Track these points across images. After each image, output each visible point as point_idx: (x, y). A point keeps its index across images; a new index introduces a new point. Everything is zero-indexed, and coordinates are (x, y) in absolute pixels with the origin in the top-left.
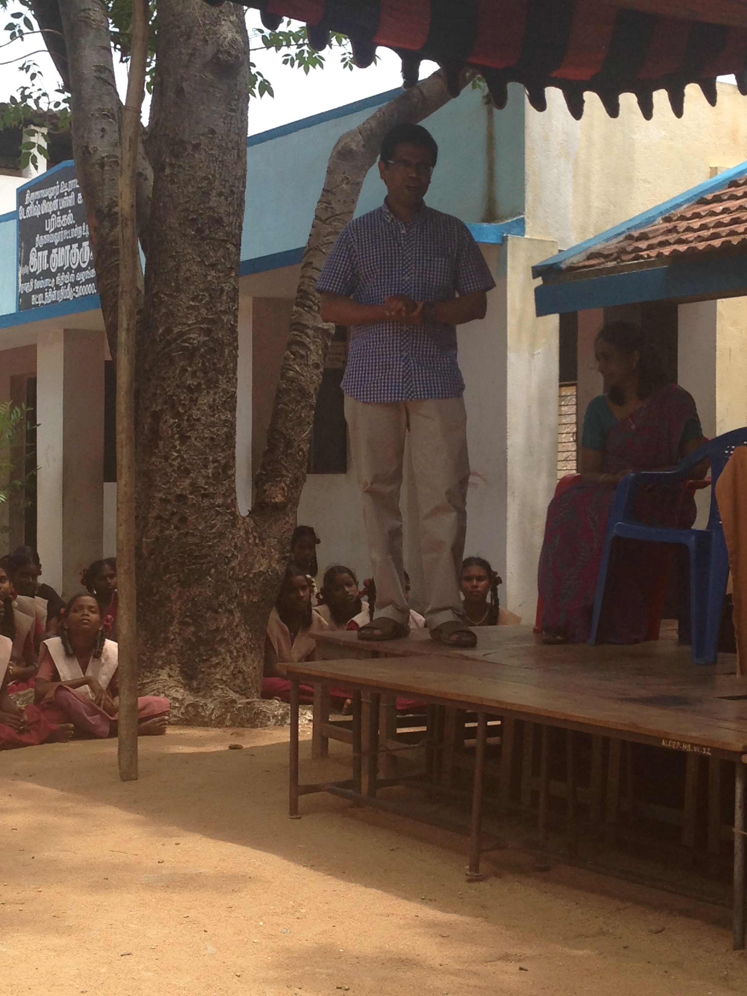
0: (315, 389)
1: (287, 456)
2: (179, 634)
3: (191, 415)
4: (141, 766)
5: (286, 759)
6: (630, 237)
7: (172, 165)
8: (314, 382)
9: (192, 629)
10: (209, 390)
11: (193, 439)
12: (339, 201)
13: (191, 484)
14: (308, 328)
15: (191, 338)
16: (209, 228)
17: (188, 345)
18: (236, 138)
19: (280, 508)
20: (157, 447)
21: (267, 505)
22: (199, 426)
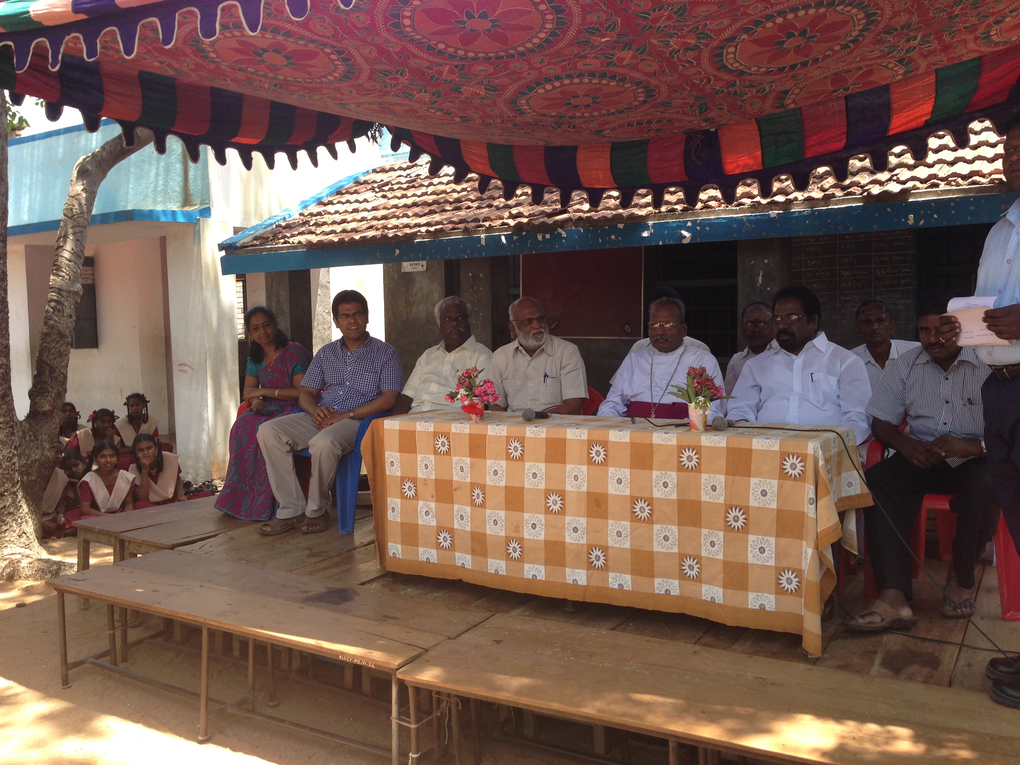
1: (51, 378)
6: (279, 227)
8: (69, 327)
14: (63, 291)
19: (48, 414)
21: (39, 413)
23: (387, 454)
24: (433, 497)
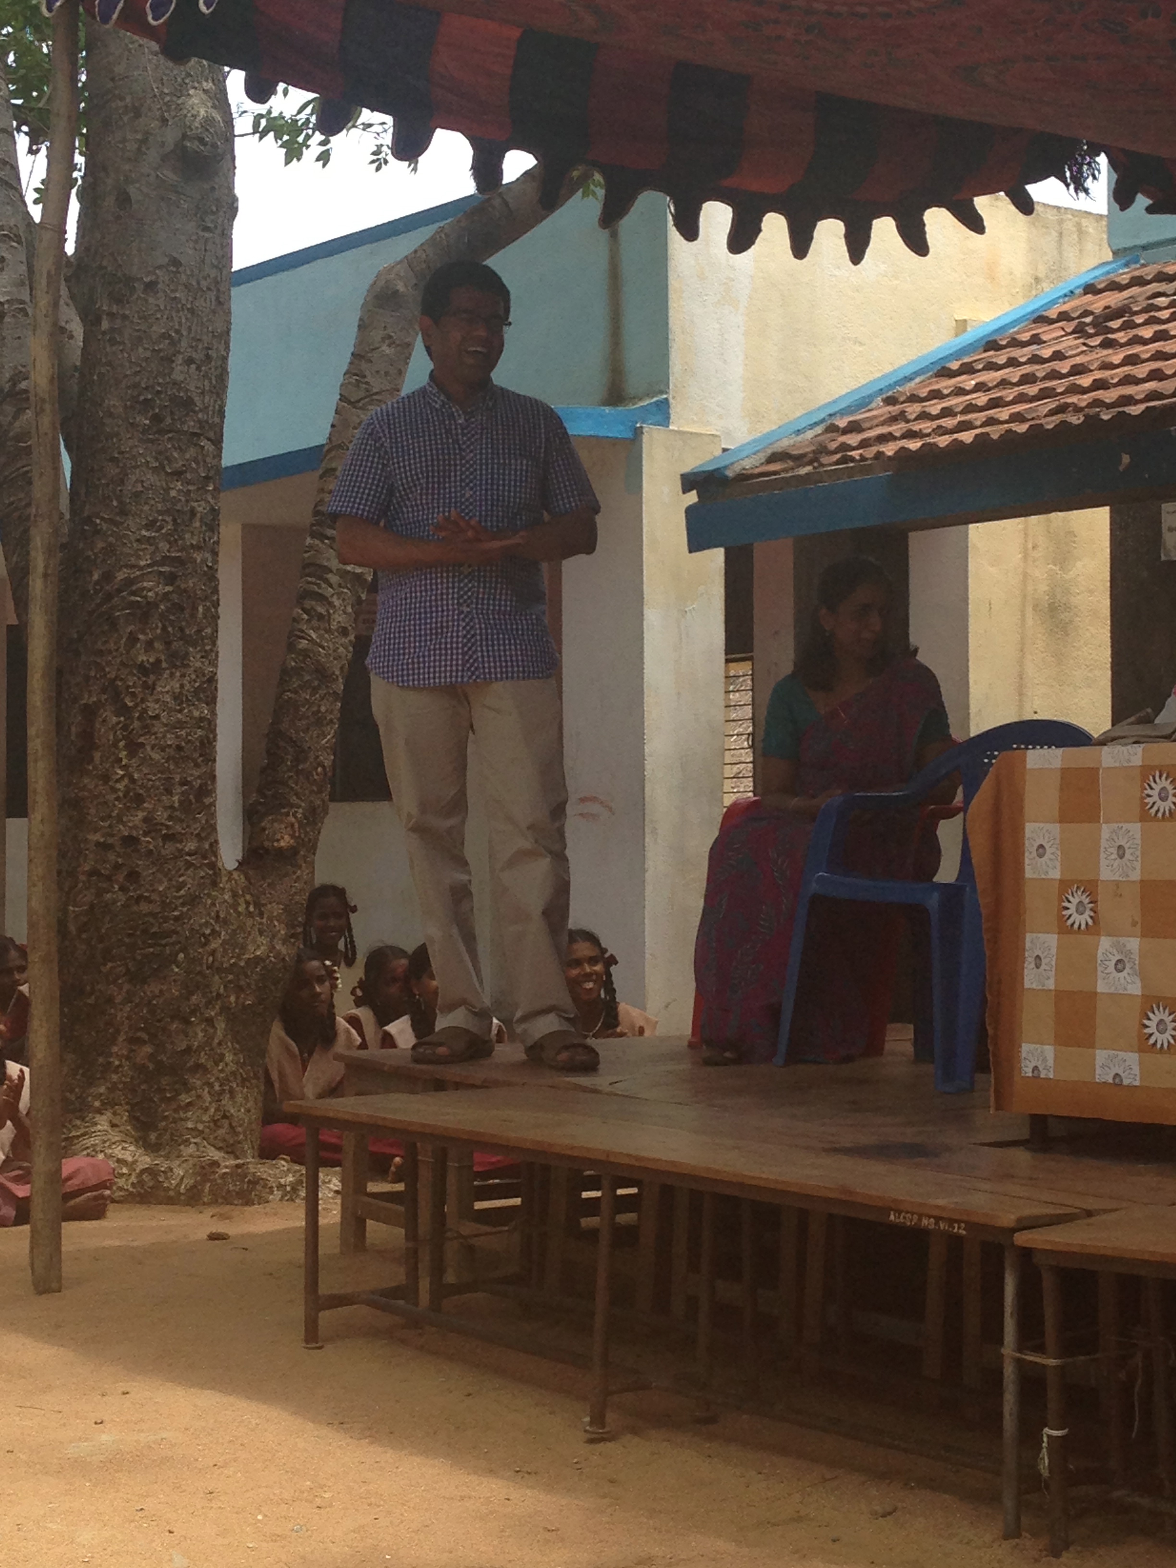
0: (342, 668)
1: (298, 772)
2: (128, 1058)
3: (145, 711)
4: (67, 1268)
5: (299, 1255)
6: (832, 429)
7: (111, 315)
8: (340, 657)
9: (148, 1049)
10: (174, 670)
11: (148, 748)
12: (378, 372)
13: (145, 820)
14: (331, 571)
15: (144, 588)
16: (172, 413)
17: (139, 599)
18: (213, 273)
19: (288, 857)
20: (91, 760)
21: (267, 851)
22: (158, 728)
23: (1030, 828)
24: (1134, 924)
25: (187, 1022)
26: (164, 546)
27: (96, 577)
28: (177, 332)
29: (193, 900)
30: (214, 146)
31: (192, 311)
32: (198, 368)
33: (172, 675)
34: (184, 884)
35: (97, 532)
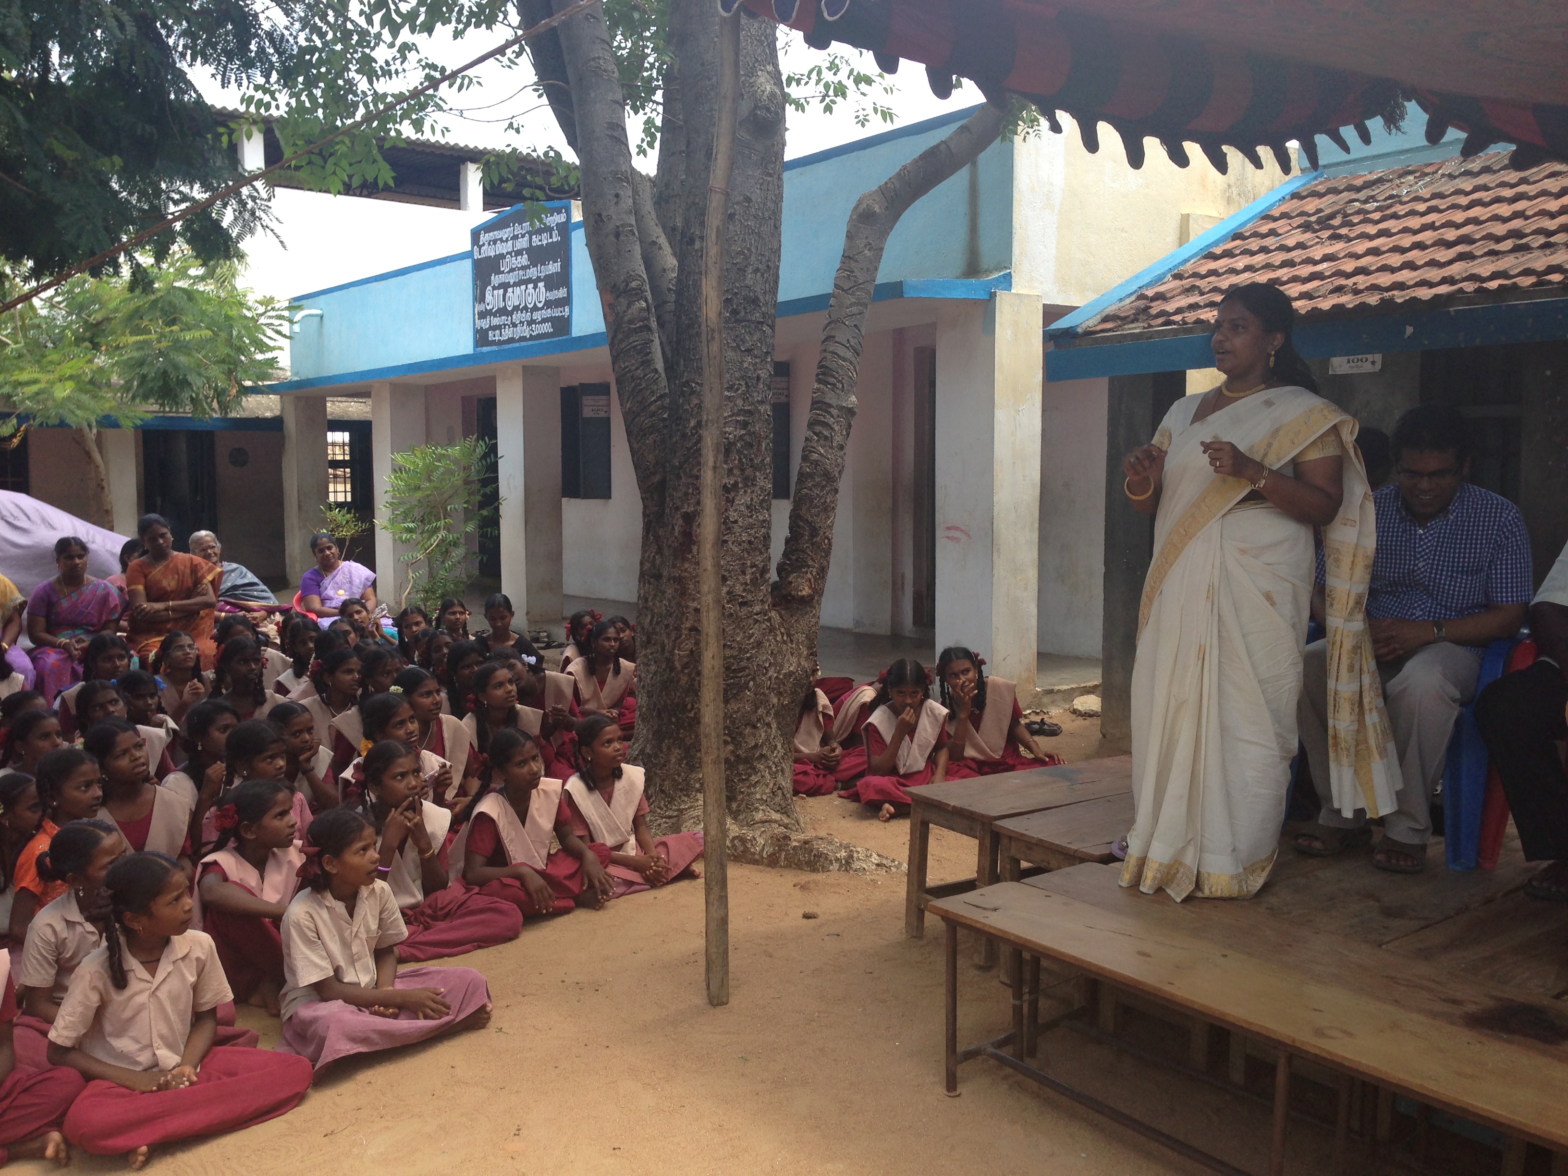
1: (812, 544)
6: (1142, 297)
8: (839, 465)
12: (861, 268)
14: (832, 406)
19: (807, 603)
21: (793, 597)
22: (737, 529)
25: (755, 727)
26: (740, 402)
27: (693, 423)
28: (749, 250)
29: (759, 644)
30: (777, 113)
31: (759, 234)
32: (762, 275)
33: (745, 492)
34: (753, 634)
35: (693, 392)
